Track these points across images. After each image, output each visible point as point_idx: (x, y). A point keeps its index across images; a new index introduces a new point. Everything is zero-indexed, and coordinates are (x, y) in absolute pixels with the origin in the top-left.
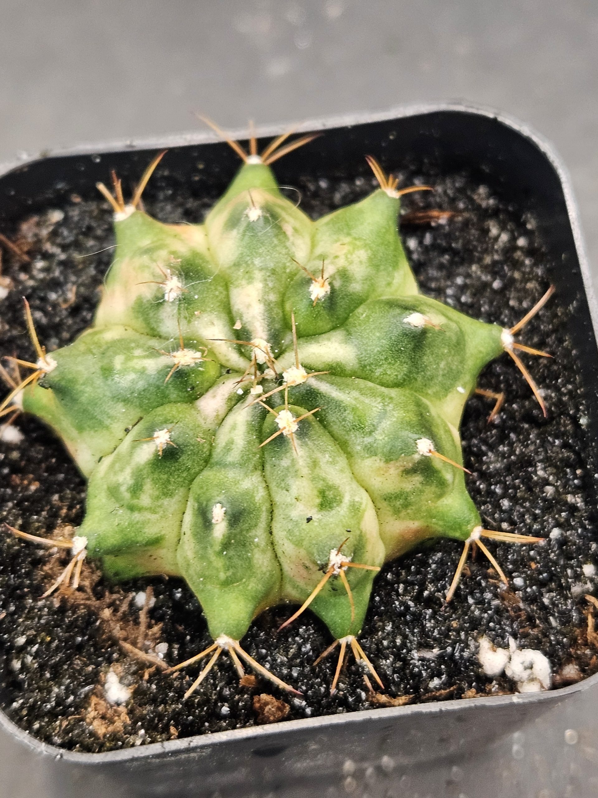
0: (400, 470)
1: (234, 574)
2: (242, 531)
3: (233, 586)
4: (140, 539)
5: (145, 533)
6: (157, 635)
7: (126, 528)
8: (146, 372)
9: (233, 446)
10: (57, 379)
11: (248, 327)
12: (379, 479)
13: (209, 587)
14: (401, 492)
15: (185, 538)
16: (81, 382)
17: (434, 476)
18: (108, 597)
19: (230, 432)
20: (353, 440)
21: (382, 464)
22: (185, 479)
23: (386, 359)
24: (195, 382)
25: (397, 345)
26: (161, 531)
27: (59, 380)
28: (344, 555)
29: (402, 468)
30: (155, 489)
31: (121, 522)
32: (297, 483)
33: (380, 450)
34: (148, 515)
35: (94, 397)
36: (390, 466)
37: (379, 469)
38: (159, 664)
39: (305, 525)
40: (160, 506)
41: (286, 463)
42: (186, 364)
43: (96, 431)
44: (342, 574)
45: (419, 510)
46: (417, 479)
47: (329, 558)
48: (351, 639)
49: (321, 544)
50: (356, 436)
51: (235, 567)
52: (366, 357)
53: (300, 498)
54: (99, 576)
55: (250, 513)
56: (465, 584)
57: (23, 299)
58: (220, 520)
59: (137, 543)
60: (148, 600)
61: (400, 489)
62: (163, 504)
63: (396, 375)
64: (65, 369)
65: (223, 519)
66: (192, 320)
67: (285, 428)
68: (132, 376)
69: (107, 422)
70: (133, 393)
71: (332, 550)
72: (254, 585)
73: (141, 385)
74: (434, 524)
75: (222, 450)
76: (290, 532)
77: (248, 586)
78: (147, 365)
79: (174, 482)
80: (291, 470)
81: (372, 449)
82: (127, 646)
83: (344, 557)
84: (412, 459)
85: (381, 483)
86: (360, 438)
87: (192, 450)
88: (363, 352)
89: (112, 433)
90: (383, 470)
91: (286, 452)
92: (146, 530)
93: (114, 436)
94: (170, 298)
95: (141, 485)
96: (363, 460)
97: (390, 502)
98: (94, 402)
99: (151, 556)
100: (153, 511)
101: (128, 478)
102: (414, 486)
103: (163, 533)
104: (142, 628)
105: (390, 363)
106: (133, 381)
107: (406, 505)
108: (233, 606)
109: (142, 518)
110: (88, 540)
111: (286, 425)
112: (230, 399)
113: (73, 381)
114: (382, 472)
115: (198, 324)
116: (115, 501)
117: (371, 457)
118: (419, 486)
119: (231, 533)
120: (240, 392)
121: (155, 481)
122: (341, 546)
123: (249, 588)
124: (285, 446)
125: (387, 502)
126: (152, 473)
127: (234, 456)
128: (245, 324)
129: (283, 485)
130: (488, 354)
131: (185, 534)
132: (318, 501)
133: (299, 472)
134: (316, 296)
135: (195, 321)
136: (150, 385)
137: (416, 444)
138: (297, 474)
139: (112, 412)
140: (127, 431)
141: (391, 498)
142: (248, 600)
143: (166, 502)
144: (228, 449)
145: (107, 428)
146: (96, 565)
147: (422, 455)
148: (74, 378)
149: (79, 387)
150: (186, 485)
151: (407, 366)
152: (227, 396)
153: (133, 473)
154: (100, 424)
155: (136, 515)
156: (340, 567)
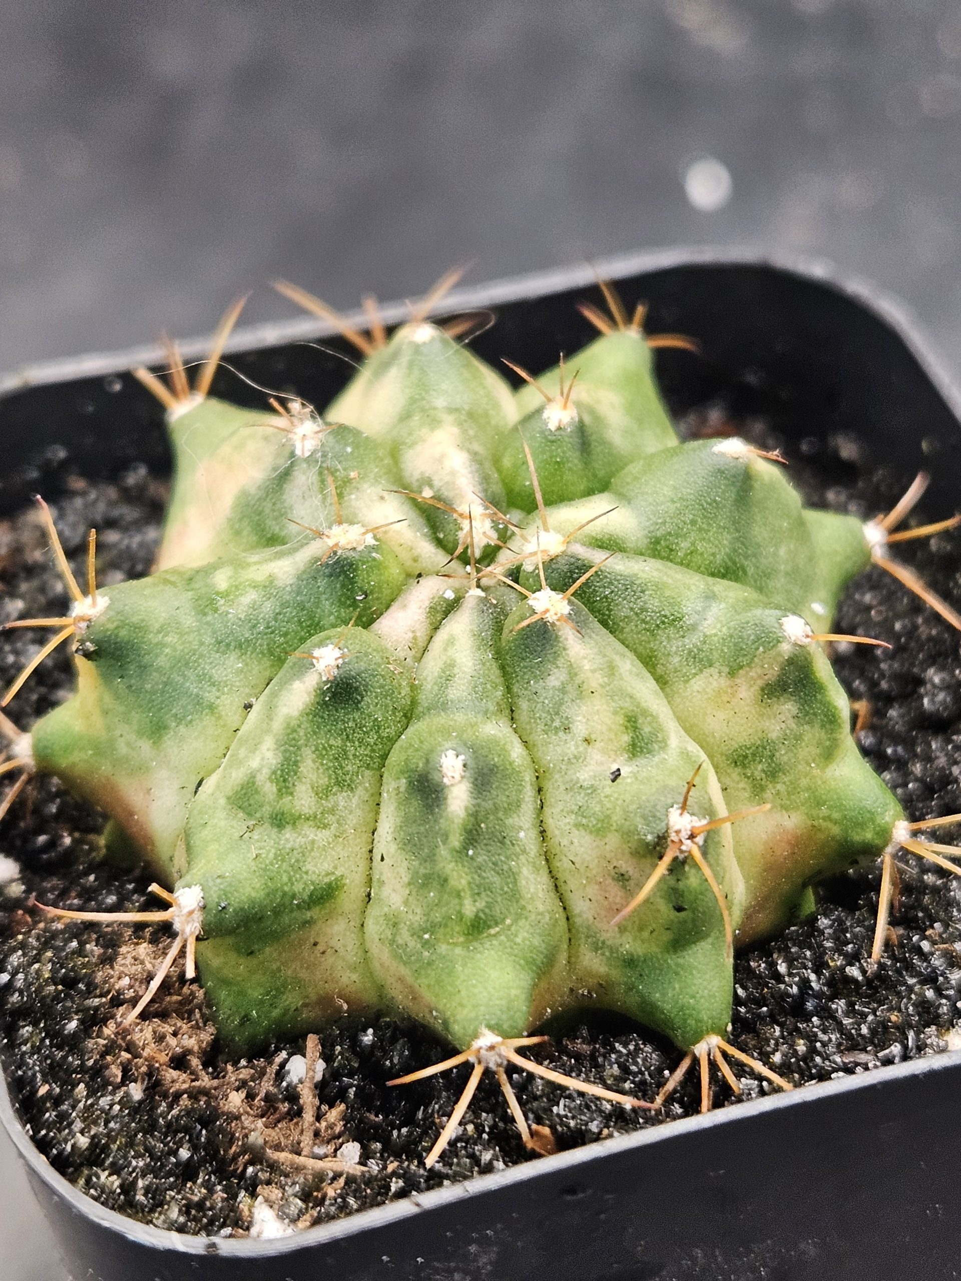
0: (757, 688)
1: (489, 906)
2: (496, 808)
3: (489, 935)
4: (298, 887)
5: (307, 873)
6: (338, 1129)
7: (272, 864)
8: (276, 582)
9: (456, 670)
10: (111, 626)
11: (446, 493)
12: (721, 715)
13: (443, 948)
14: (762, 740)
15: (382, 870)
16: (157, 626)
17: (816, 699)
18: (232, 1075)
19: (445, 650)
20: (665, 647)
21: (724, 682)
22: (373, 751)
23: (693, 522)
24: (369, 583)
25: (708, 494)
26: (335, 868)
27: (117, 628)
28: (692, 814)
29: (760, 683)
30: (321, 771)
31: (261, 852)
32: (584, 708)
33: (716, 655)
34: (311, 833)
35: (183, 651)
36: (738, 681)
37: (719, 692)
38: (351, 1171)
39: (609, 788)
40: (332, 811)
41: (557, 679)
42: (349, 547)
43: (191, 722)
44: (697, 854)
45: (794, 789)
46: (788, 707)
47: (667, 825)
48: (715, 1041)
49: (647, 804)
50: (669, 639)
51: (489, 889)
52: (657, 524)
53: (593, 737)
54: (212, 1034)
55: (505, 777)
56: (893, 957)
57: (38, 500)
58: (458, 777)
59: (294, 897)
60: (311, 1069)
61: (760, 734)
62: (336, 805)
63: (714, 555)
64: (126, 605)
65: (463, 777)
66: (345, 493)
67: (547, 611)
68: (251, 597)
69: (210, 695)
70: (254, 626)
71: (671, 809)
72: (525, 934)
73: (269, 608)
74: (824, 819)
75: (435, 684)
76: (580, 811)
77: (516, 936)
78: (276, 571)
79: (354, 755)
80: (569, 688)
81: (702, 655)
82: (283, 1157)
83: (695, 818)
84: (779, 654)
85: (725, 724)
86: (676, 639)
87: (382, 687)
88: (652, 517)
89: (219, 718)
90: (726, 692)
91: (556, 656)
92: (309, 867)
93: (224, 726)
94: (306, 449)
95: (296, 763)
96: (687, 681)
97: (744, 766)
98: (184, 663)
99: (315, 944)
100: (318, 821)
101: (269, 755)
102: (783, 725)
103: (338, 873)
104: (308, 1116)
105: (700, 530)
106: (254, 606)
107: (773, 774)
108: (494, 974)
109: (301, 840)
110: (202, 890)
111: (548, 606)
112: (432, 610)
113: (140, 628)
114: (725, 699)
115: (357, 499)
116: (245, 816)
117: (701, 671)
118: (792, 724)
119: (479, 805)
120: (450, 595)
121: (321, 753)
122: (686, 799)
123: (519, 940)
124: (552, 646)
125: (739, 770)
126: (315, 733)
127: (459, 690)
128: (439, 490)
129: (557, 724)
130: (848, 558)
131: (382, 859)
132: (626, 738)
133: (585, 686)
134: (557, 424)
135: (350, 494)
136: (284, 605)
137: (781, 625)
138: (581, 692)
139: (217, 674)
140: (248, 707)
141: (746, 757)
142: (520, 965)
143: (341, 799)
144: (447, 677)
145: (211, 707)
146: (203, 1016)
147: (796, 644)
148: (143, 621)
149: (152, 637)
150: (376, 766)
151: (728, 537)
152: (427, 603)
153: (279, 744)
154: (198, 703)
155: (288, 836)
156: (692, 837)
